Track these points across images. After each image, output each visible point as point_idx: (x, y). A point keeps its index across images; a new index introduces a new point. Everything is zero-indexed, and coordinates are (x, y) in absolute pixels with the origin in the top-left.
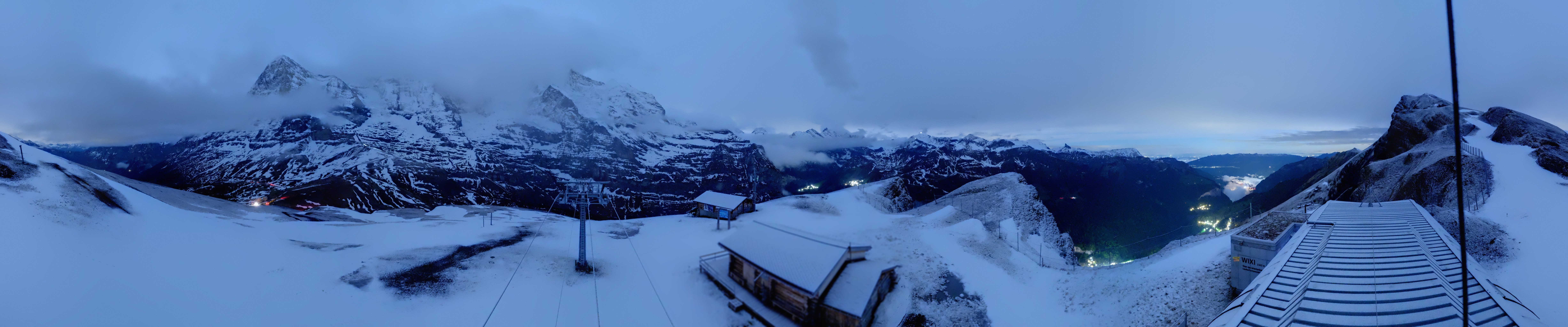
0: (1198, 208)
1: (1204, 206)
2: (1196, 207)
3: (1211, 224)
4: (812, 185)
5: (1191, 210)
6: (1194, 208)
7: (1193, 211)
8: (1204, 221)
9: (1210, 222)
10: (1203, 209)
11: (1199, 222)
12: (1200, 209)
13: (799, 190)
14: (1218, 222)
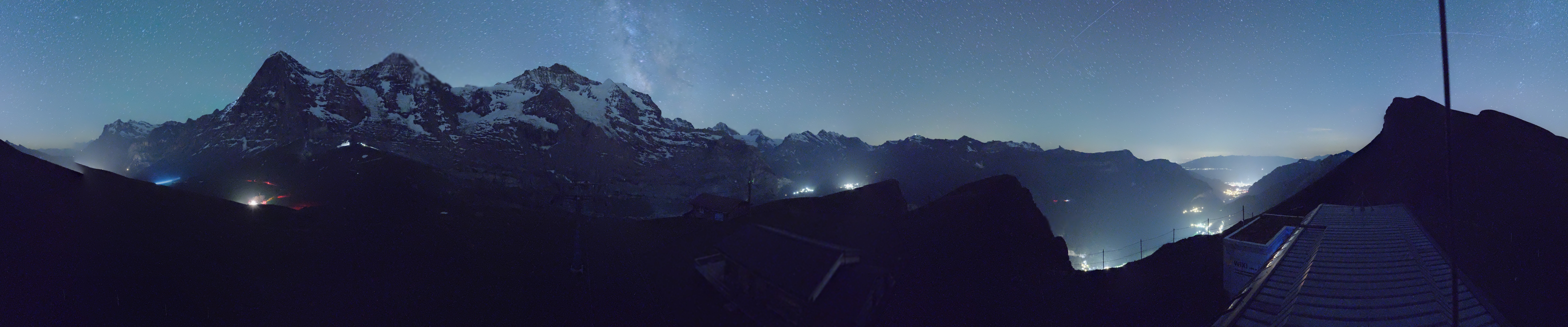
0: (1191, 211)
1: (1196, 209)
2: (1188, 210)
3: (1204, 227)
4: (807, 188)
5: (1184, 212)
6: (1187, 211)
7: (1186, 213)
8: (1196, 224)
9: (1203, 225)
10: (1195, 212)
11: (1192, 225)
12: (1193, 212)
13: (794, 193)
14: (1210, 224)
